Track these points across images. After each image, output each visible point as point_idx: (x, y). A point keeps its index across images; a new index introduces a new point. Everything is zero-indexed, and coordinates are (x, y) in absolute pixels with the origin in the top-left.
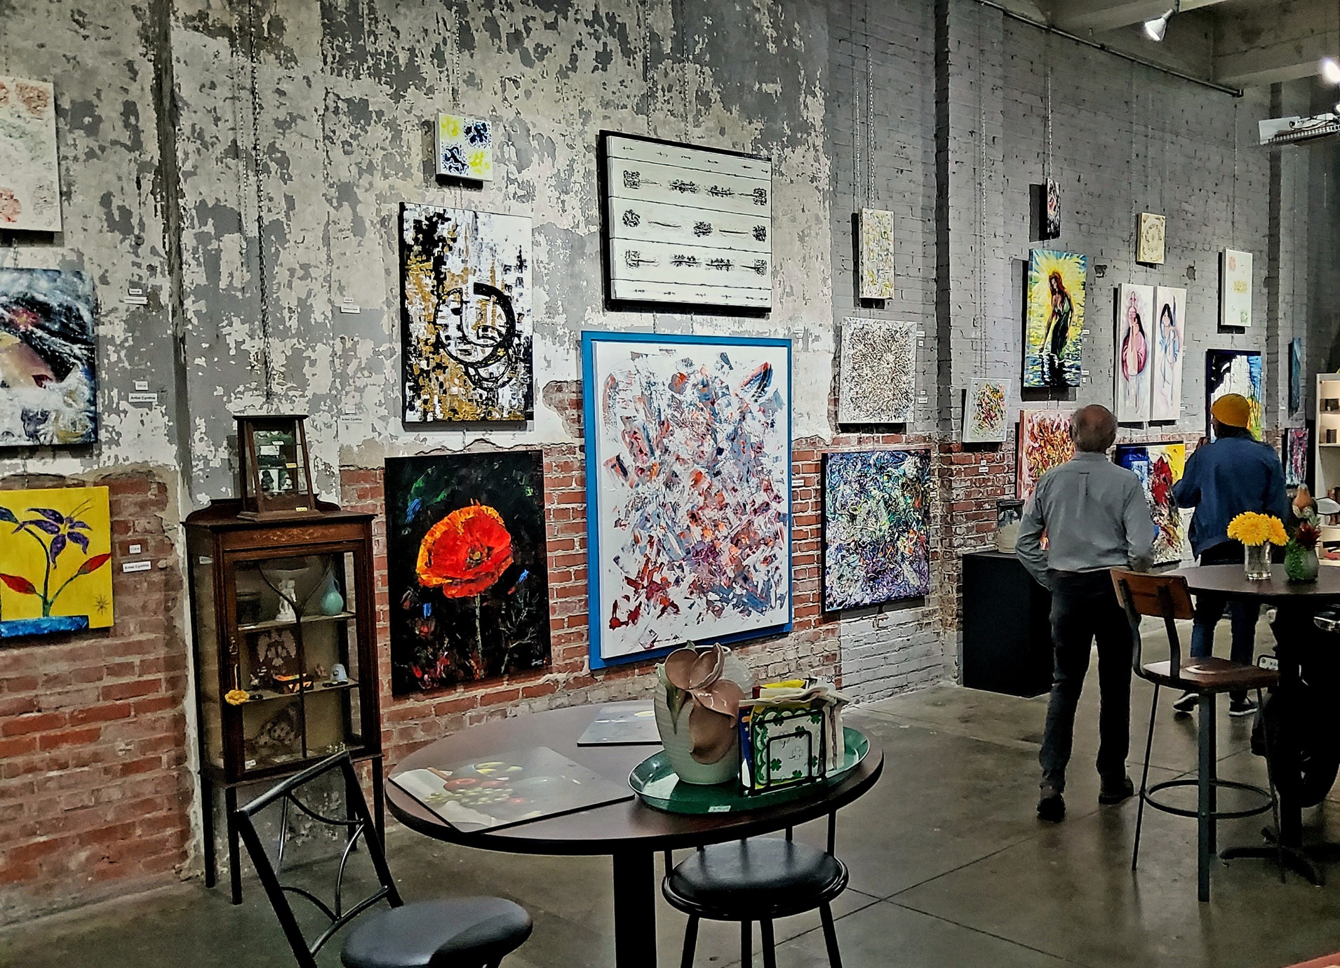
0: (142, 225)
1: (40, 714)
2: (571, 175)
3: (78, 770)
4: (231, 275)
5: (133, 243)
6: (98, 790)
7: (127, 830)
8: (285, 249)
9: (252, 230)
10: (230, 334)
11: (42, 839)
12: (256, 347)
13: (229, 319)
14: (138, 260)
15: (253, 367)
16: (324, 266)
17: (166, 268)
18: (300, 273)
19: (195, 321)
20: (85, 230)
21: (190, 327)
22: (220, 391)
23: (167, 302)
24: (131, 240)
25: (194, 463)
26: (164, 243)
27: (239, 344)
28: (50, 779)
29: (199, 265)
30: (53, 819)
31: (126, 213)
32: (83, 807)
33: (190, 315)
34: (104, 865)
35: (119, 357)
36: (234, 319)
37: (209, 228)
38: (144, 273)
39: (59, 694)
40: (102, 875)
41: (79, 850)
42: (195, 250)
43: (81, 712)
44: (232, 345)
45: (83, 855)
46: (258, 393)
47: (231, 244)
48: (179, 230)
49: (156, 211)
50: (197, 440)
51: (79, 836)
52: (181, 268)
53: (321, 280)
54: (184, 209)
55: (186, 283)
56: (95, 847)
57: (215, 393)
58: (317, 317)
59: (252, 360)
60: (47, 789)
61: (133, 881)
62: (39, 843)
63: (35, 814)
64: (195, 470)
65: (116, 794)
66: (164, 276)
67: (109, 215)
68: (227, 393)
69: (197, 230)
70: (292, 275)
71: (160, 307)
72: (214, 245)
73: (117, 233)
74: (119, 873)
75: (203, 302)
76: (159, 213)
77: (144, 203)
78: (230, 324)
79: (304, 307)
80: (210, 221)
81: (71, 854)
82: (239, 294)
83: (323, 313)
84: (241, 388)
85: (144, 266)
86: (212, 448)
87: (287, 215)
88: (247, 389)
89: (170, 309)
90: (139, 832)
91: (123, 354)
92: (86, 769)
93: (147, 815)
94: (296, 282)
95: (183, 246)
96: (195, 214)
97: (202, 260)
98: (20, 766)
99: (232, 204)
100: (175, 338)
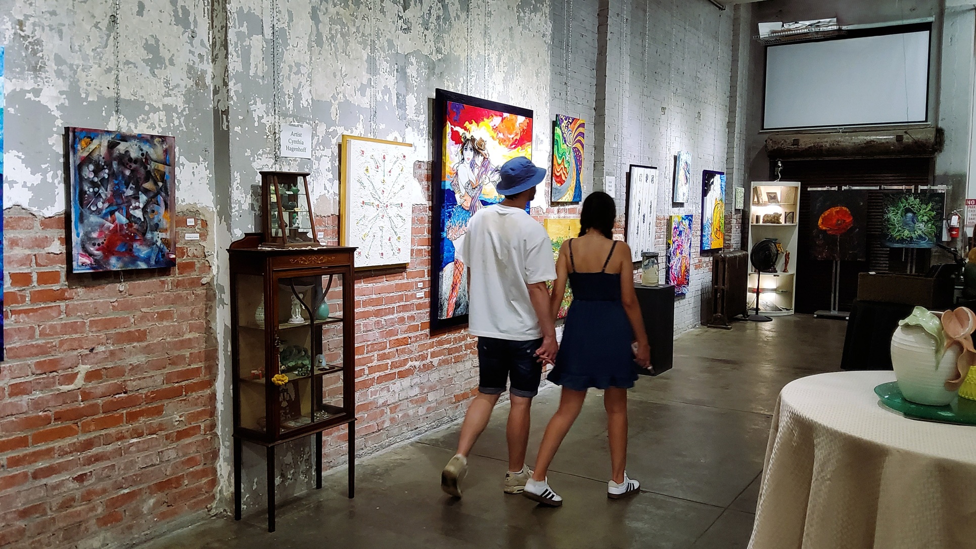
0: (195, 21)
1: (126, 395)
2: (429, 18)
3: (149, 437)
4: (256, 66)
5: (190, 36)
6: (162, 452)
7: (178, 480)
8: (287, 50)
9: (268, 32)
10: (255, 110)
11: (126, 491)
12: (270, 122)
13: (255, 99)
14: (192, 49)
15: (268, 136)
16: (308, 66)
17: (210, 57)
18: (295, 69)
19: (235, 98)
20: (161, 22)
21: (232, 103)
22: (248, 153)
23: (210, 83)
24: (188, 34)
25: (233, 206)
26: (209, 37)
27: (260, 118)
28: (132, 444)
29: (238, 57)
30: (134, 475)
31: (186, 12)
32: (152, 465)
33: (232, 93)
34: (164, 508)
35: (180, 122)
36: (257, 99)
37: (244, 29)
38: (197, 60)
39: (139, 379)
40: (163, 516)
41: (150, 498)
42: (236, 44)
43: (152, 392)
44: (256, 119)
45: (152, 501)
46: (269, 156)
47: (257, 42)
48: (225, 28)
49: (204, 13)
50: (235, 188)
51: (149, 487)
52: (226, 57)
53: (306, 75)
54: (230, 12)
55: (230, 69)
56: (159, 496)
57: (246, 154)
58: (304, 103)
59: (267, 131)
60: (130, 453)
61: (182, 519)
62: (124, 494)
63: (122, 472)
64: (233, 211)
65: (172, 454)
66: (208, 63)
67: (176, 11)
68: (252, 155)
69: (236, 30)
70: (290, 71)
71: (205, 87)
72: (246, 43)
73: (180, 27)
74: (174, 513)
75: (240, 85)
76: (206, 15)
77: (197, 6)
78: (255, 103)
79: (297, 97)
80: (245, 24)
81: (144, 501)
82: (260, 81)
83: (307, 101)
84: (261, 152)
85: (196, 54)
86: (244, 195)
87: (289, 26)
88: (264, 153)
89: (212, 89)
90: (186, 482)
91: (182, 119)
92: (155, 436)
93: (191, 469)
94: (292, 76)
95: (229, 41)
96: (236, 17)
97: (240, 52)
98: (113, 435)
99: (257, 13)
100: (216, 111)
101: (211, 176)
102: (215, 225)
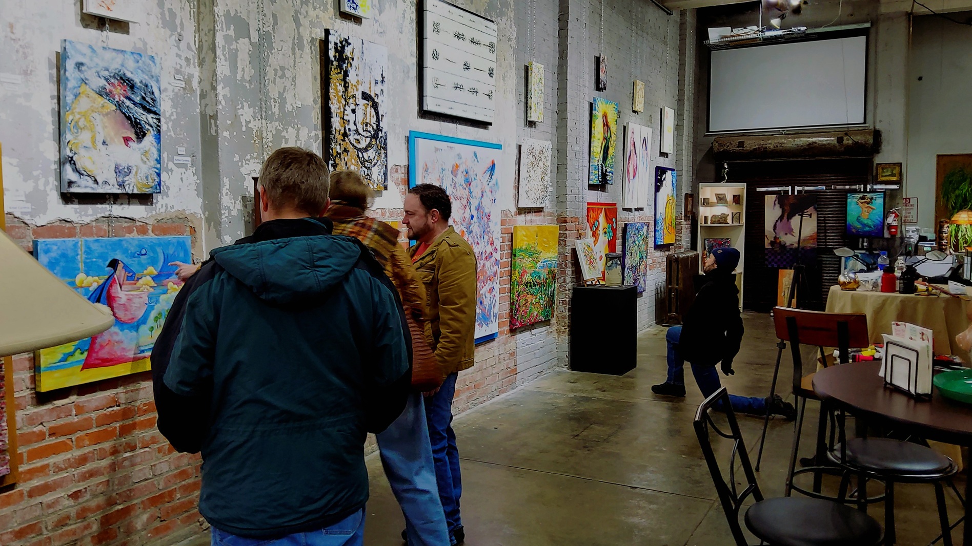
0: (182, 24)
1: (119, 408)
2: (403, 21)
3: (142, 450)
4: (243, 70)
5: (177, 39)
6: (154, 465)
7: (171, 494)
8: (272, 54)
9: (255, 37)
10: (242, 115)
11: (120, 507)
12: (257, 127)
13: (242, 103)
14: (180, 53)
15: (255, 141)
16: (292, 70)
17: (196, 61)
18: (280, 73)
19: (223, 103)
20: (148, 25)
21: (220, 107)
22: (237, 158)
23: (197, 87)
24: (175, 37)
25: (223, 212)
26: (195, 41)
27: (248, 122)
28: (126, 459)
29: (226, 61)
30: (128, 490)
31: (173, 15)
32: (146, 480)
33: (220, 97)
34: (157, 524)
35: (168, 128)
36: (245, 104)
37: (231, 32)
38: (184, 63)
39: (132, 391)
40: (157, 531)
41: (143, 513)
42: (224, 47)
43: (145, 405)
44: (244, 124)
45: (145, 517)
46: (257, 161)
47: (244, 46)
48: (213, 31)
49: (190, 16)
50: (224, 194)
51: (143, 502)
52: (215, 61)
53: (291, 79)
54: (218, 15)
55: (218, 73)
56: (152, 511)
57: (235, 159)
58: (289, 107)
59: (254, 136)
60: (124, 467)
61: (176, 534)
62: (118, 511)
63: (116, 487)
64: (223, 217)
65: (164, 467)
66: (195, 67)
67: (163, 14)
68: (240, 160)
69: (225, 33)
70: (276, 75)
71: (193, 91)
72: (234, 46)
73: (167, 30)
74: (167, 528)
75: (228, 88)
76: (192, 18)
77: (183, 9)
78: (242, 108)
79: (282, 101)
80: (232, 27)
81: (138, 516)
82: (247, 85)
83: (292, 105)
84: (248, 157)
85: (183, 58)
86: (233, 201)
87: (273, 29)
88: (252, 158)
89: (198, 93)
90: (178, 496)
91: (170, 124)
92: (147, 449)
93: (183, 483)
94: (278, 80)
95: (217, 44)
96: (223, 20)
97: (227, 56)
98: (107, 449)
99: (244, 16)
100: (203, 115)
101: (198, 182)
102: (203, 231)
